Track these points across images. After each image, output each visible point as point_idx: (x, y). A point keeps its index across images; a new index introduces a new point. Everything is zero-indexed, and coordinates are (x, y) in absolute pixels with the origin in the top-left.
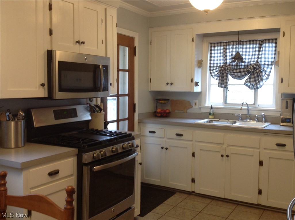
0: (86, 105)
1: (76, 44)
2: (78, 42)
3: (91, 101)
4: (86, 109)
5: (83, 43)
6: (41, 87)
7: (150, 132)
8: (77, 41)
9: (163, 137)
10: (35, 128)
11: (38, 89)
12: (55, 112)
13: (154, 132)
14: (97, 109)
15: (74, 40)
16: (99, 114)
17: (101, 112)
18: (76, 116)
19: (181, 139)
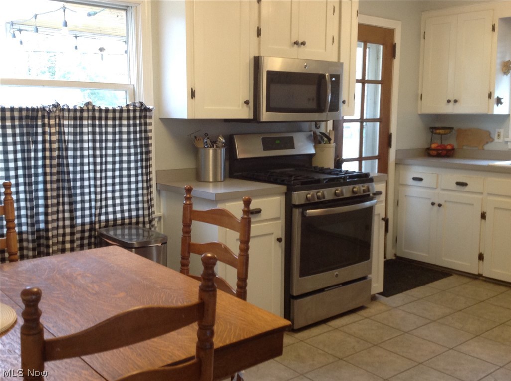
0: (309, 133)
1: (293, 46)
2: (296, 43)
3: (318, 128)
4: (309, 138)
5: (303, 44)
6: (245, 105)
7: (415, 179)
8: (295, 41)
9: (435, 186)
10: (238, 159)
11: (240, 108)
12: (264, 140)
13: (421, 179)
14: (326, 139)
15: (291, 40)
16: (327, 145)
17: (330, 143)
18: (292, 146)
19: (465, 190)
